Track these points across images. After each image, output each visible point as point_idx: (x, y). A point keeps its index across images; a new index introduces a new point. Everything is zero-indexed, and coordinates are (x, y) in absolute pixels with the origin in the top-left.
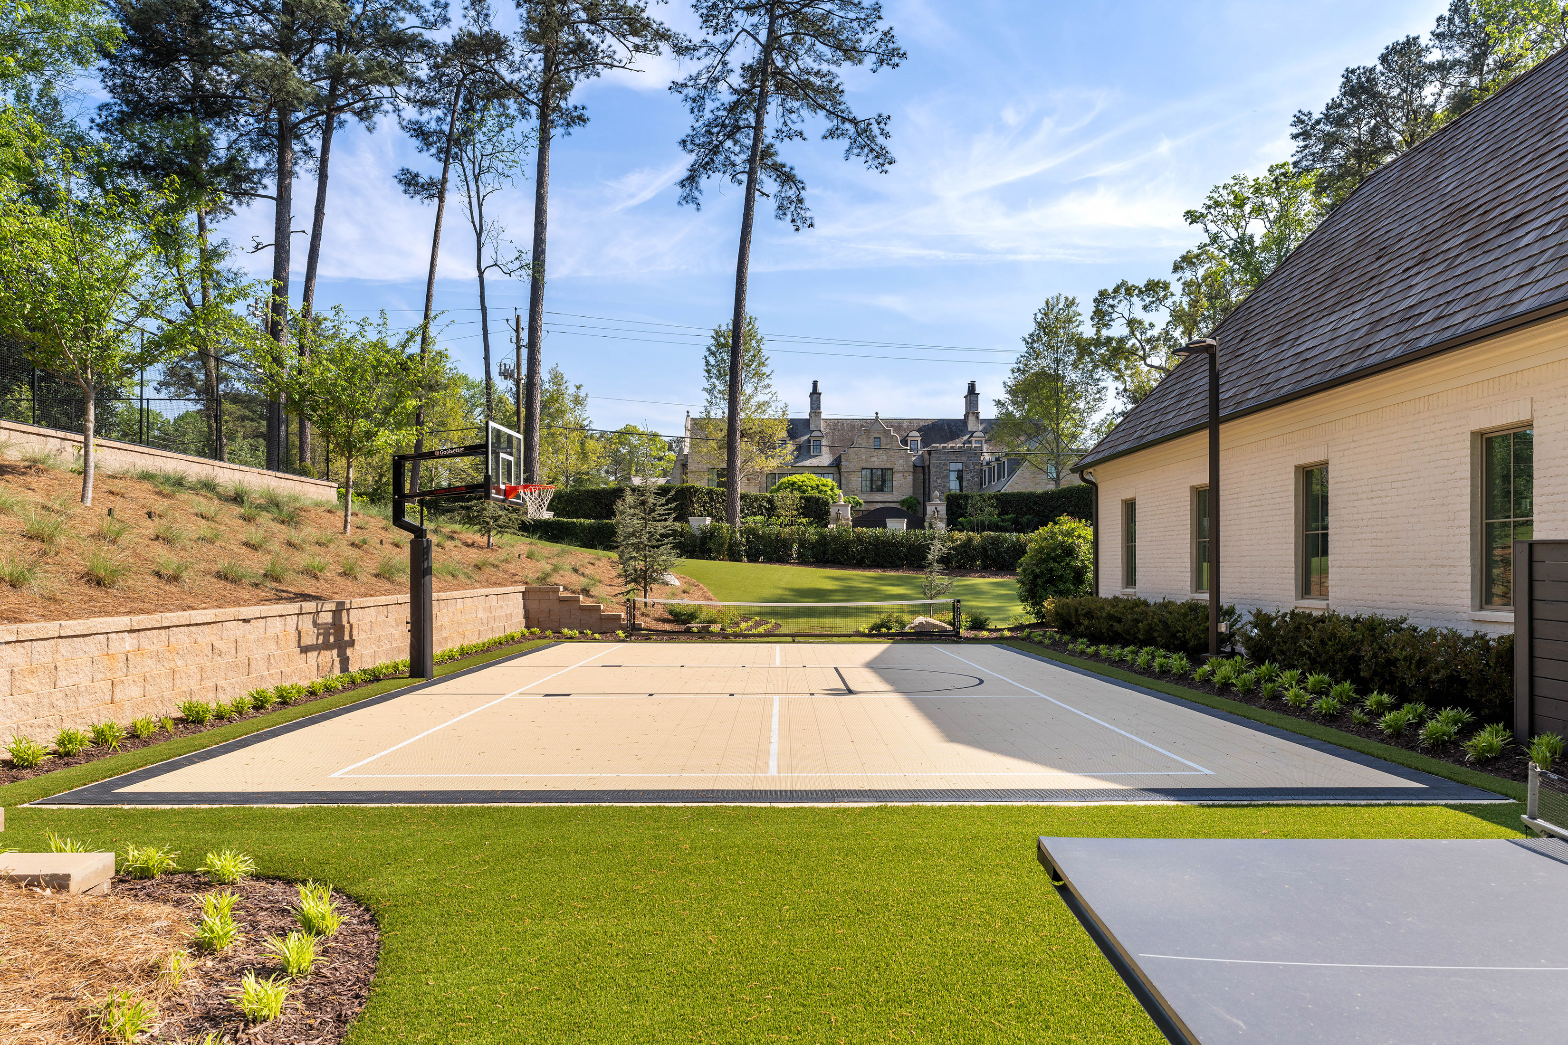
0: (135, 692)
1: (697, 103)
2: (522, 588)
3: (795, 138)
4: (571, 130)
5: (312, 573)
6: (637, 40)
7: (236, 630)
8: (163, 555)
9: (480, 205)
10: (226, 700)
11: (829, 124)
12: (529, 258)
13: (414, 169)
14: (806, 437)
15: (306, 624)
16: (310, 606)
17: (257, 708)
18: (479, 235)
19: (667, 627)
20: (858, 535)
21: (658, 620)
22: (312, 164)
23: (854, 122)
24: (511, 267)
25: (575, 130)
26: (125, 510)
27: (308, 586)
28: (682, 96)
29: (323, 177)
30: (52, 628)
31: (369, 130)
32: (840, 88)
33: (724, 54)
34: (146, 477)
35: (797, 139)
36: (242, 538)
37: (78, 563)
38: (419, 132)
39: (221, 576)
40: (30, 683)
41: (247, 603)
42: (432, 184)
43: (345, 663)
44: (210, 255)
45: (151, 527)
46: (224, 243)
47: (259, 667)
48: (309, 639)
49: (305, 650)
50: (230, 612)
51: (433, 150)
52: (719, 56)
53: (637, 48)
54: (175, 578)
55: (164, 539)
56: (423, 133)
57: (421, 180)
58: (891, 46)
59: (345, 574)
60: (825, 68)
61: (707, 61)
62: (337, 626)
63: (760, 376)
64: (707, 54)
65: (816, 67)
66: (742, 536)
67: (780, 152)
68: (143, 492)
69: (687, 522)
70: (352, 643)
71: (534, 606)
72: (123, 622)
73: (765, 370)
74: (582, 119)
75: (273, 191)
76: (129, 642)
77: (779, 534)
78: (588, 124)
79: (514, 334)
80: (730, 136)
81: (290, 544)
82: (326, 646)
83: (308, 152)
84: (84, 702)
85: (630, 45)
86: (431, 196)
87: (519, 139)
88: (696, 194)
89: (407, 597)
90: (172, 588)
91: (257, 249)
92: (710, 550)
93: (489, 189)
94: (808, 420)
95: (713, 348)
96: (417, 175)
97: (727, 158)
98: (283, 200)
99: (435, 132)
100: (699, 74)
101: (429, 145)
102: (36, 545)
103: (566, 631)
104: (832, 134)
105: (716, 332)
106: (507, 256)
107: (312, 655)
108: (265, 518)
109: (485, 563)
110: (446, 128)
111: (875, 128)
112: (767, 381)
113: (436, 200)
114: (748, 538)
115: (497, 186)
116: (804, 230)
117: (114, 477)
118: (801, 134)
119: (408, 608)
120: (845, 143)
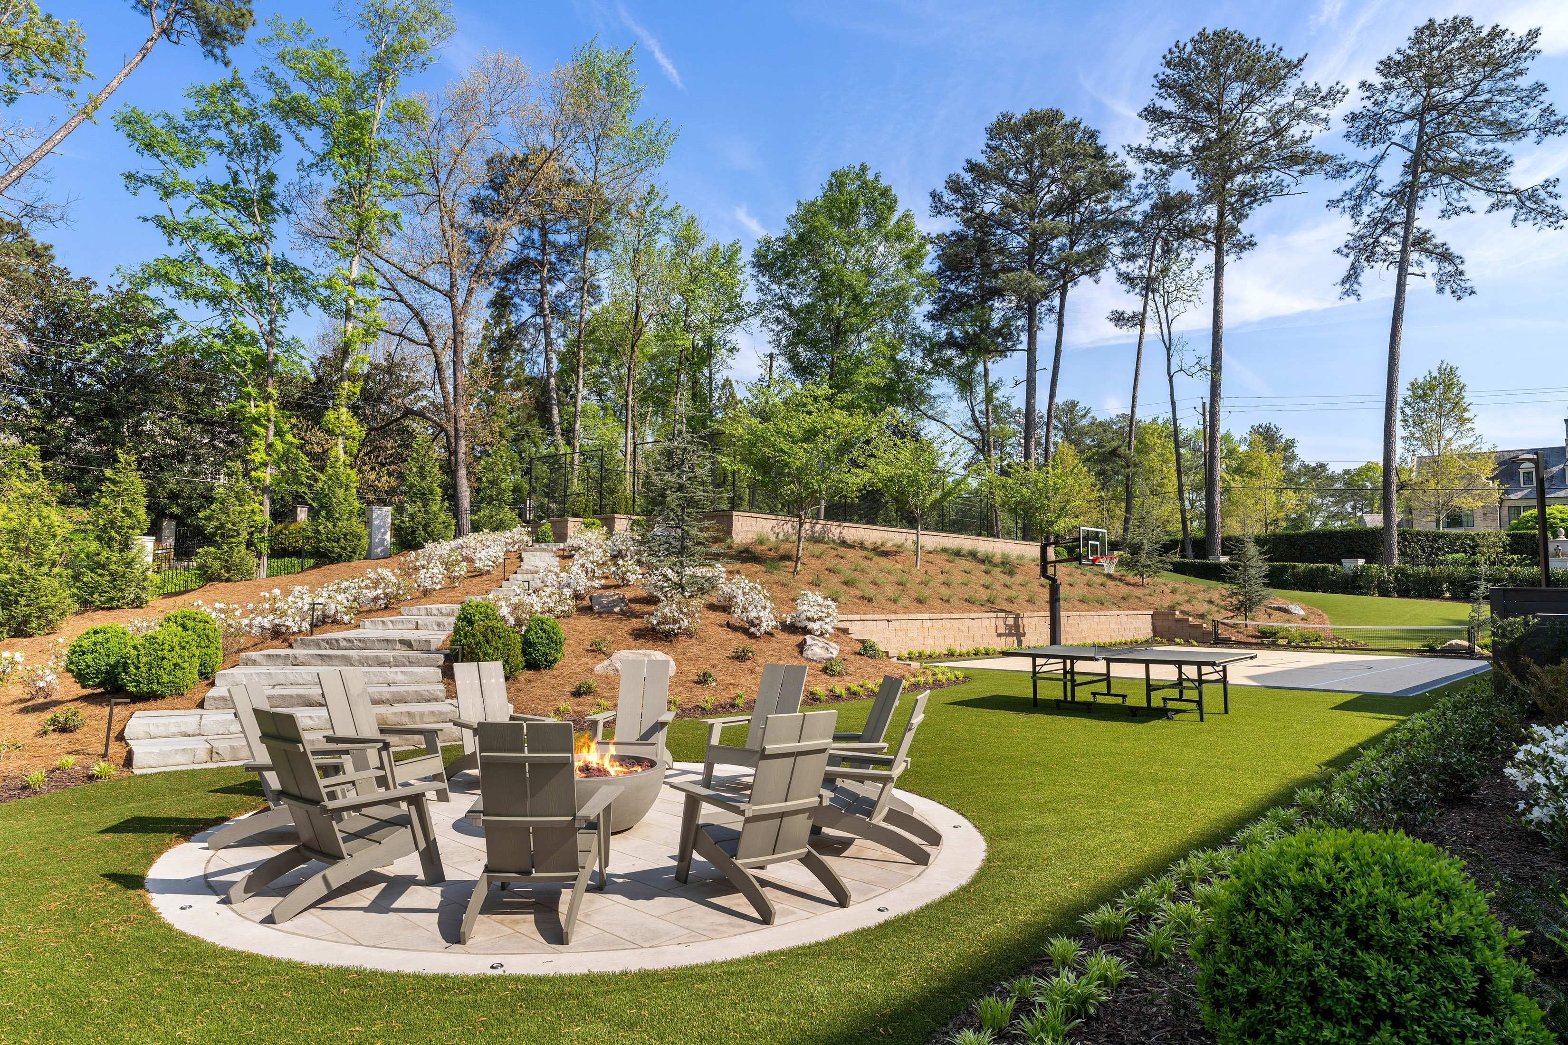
0: (931, 642)
1: (1356, 211)
2: (1151, 612)
3: (1462, 213)
4: (1242, 255)
5: (1010, 600)
6: (1302, 167)
7: (969, 622)
8: (944, 591)
9: (1169, 328)
10: (964, 651)
11: (1490, 200)
12: (1208, 362)
13: (1120, 310)
14: (1561, 466)
15: (1001, 623)
16: (1003, 615)
17: (975, 654)
18: (1168, 350)
19: (1254, 641)
20: (1511, 575)
21: (1249, 636)
22: (1054, 316)
23: (1515, 192)
24: (1193, 370)
25: (1245, 255)
26: (933, 570)
27: (1007, 606)
28: (1340, 210)
29: (1060, 325)
30: (906, 616)
31: (1096, 282)
32: (1509, 160)
33: (1374, 168)
34: (944, 550)
35: (1465, 214)
36: (982, 582)
37: (914, 595)
38: (1127, 278)
39: (966, 600)
40: (900, 634)
41: (975, 612)
42: (1135, 316)
43: (1020, 643)
44: (990, 391)
45: (942, 578)
46: (1000, 380)
47: (979, 639)
48: (1002, 630)
49: (999, 635)
50: (966, 615)
51: (1137, 290)
52: (1371, 170)
53: (1303, 173)
54: (948, 601)
55: (946, 584)
56: (1130, 279)
57: (1126, 316)
58: (1553, 118)
59: (1028, 601)
60: (1489, 147)
61: (1359, 178)
62: (1017, 626)
63: (1462, 421)
64: (1357, 172)
65: (1480, 148)
66: (1389, 574)
67: (1437, 235)
68: (940, 560)
69: (1341, 564)
70: (1024, 634)
71: (1159, 623)
72: (927, 616)
73: (1466, 415)
74: (1252, 244)
75: (1025, 346)
76: (929, 623)
77: (1428, 573)
78: (1256, 248)
79: (1201, 417)
80: (1386, 231)
81: (1005, 586)
82: (1010, 635)
83: (1051, 310)
84: (915, 643)
85: (1296, 174)
86: (1135, 325)
87: (1195, 276)
88: (1356, 286)
89: (1048, 614)
90: (946, 605)
91: (1016, 384)
92: (1360, 587)
93: (1176, 313)
94: (1564, 448)
95: (1409, 400)
96: (1123, 313)
97: (1386, 250)
98: (1031, 351)
99: (1138, 277)
100: (1353, 190)
101: (1134, 287)
102: (901, 587)
103: (1177, 640)
104: (1494, 207)
105: (1412, 385)
106: (1189, 361)
107: (1003, 638)
108: (997, 571)
109: (1129, 596)
110: (1145, 272)
111: (1542, 194)
112: (1469, 426)
113: (1138, 327)
114: (1396, 577)
115: (1182, 310)
116: (1467, 299)
117: (930, 552)
118: (1468, 208)
119: (1048, 619)
120: (1510, 211)
